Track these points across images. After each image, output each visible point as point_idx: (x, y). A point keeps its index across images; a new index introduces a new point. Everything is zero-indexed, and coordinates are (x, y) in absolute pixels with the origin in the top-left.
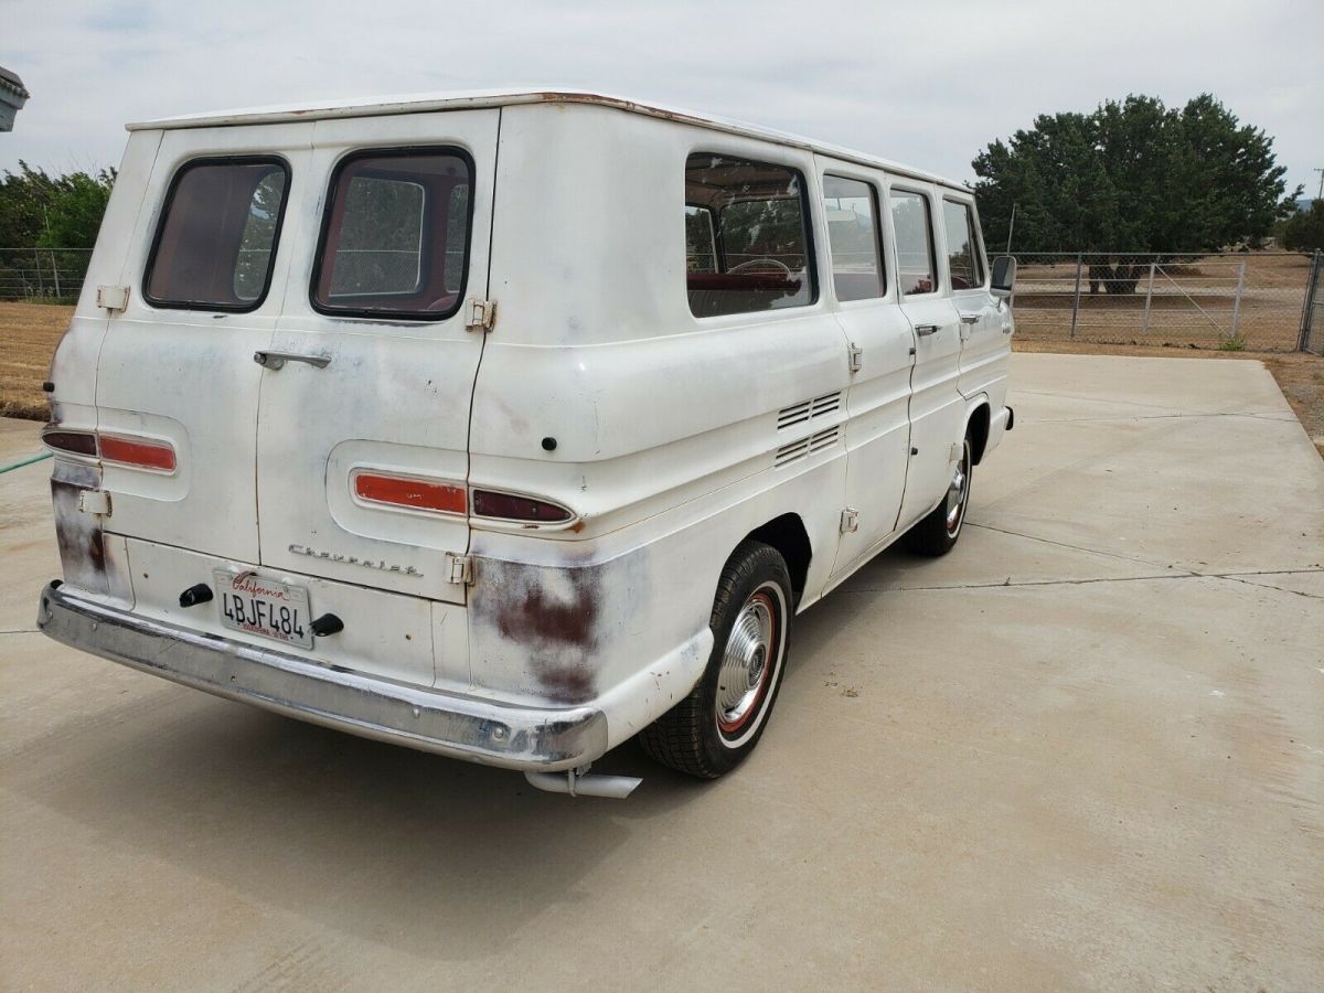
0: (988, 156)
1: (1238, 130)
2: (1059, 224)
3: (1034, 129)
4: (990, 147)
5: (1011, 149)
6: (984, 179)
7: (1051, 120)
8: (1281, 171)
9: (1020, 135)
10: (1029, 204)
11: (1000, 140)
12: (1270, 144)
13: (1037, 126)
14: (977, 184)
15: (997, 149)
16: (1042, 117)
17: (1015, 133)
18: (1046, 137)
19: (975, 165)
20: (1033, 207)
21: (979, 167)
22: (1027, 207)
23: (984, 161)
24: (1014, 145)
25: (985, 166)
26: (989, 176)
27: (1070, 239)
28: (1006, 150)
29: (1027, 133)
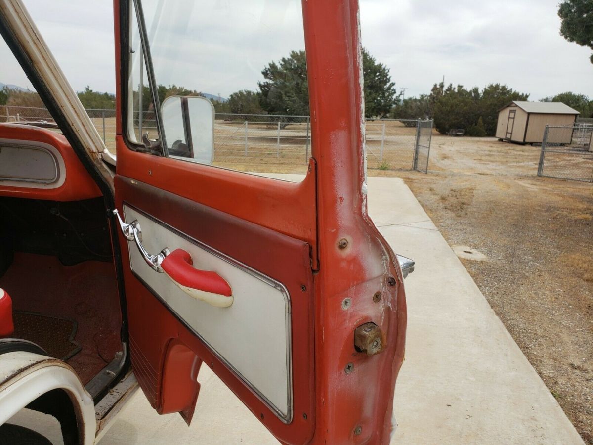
0: (269, 69)
1: (376, 64)
2: (302, 103)
3: (290, 57)
4: (270, 65)
5: (279, 66)
6: (268, 80)
7: (297, 54)
8: (393, 84)
9: (283, 60)
10: (289, 93)
11: (274, 62)
12: (389, 71)
13: (291, 56)
14: (264, 83)
15: (273, 66)
16: (293, 52)
17: (281, 59)
18: (295, 62)
19: (263, 73)
20: (290, 95)
21: (265, 74)
22: (288, 94)
23: (267, 71)
24: (281, 64)
25: (268, 74)
26: (270, 79)
27: (308, 111)
28: (276, 67)
29: (286, 59)
